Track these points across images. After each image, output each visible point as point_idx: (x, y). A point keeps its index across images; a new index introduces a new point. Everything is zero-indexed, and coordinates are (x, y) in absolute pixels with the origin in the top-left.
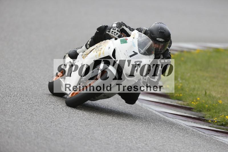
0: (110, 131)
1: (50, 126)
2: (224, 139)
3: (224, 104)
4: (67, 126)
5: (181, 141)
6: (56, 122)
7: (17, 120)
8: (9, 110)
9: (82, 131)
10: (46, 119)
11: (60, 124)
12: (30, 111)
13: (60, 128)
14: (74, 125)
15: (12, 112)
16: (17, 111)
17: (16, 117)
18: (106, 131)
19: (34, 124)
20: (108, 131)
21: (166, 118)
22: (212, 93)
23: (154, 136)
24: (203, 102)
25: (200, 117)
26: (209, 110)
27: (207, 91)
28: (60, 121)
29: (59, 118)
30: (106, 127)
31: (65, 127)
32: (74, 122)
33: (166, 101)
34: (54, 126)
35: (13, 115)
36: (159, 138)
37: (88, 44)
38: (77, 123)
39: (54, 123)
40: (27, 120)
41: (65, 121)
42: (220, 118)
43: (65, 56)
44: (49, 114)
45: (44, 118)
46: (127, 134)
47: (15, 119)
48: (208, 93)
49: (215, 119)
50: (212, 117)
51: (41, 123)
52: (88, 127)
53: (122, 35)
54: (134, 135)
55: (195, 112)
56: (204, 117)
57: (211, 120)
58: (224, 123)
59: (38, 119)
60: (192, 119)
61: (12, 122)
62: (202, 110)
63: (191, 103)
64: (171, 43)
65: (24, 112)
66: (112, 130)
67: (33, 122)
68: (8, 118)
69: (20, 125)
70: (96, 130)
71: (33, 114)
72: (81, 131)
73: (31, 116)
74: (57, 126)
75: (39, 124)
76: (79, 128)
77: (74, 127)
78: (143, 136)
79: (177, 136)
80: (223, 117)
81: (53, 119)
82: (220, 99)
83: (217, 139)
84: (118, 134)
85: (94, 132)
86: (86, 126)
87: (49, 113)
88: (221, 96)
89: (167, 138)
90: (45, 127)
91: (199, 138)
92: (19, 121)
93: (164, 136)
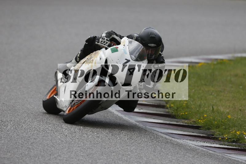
0: (114, 159)
1: (49, 159)
2: (236, 157)
3: (233, 119)
4: (67, 158)
5: (191, 163)
6: (55, 154)
7: (13, 156)
8: (4, 146)
9: (85, 162)
10: (45, 152)
11: (60, 156)
12: (27, 145)
13: (60, 160)
14: (75, 156)
15: (7, 148)
16: (13, 146)
17: (12, 152)
18: (110, 159)
19: (32, 159)
20: (112, 159)
21: (173, 139)
22: (219, 108)
23: (162, 160)
24: (211, 119)
25: (209, 135)
26: (218, 127)
27: (214, 107)
28: (60, 153)
29: (58, 150)
30: (109, 155)
31: (65, 159)
32: (75, 153)
33: (172, 121)
34: (54, 159)
35: (8, 151)
36: (167, 162)
37: (78, 57)
38: (78, 153)
39: (53, 155)
40: (24, 155)
41: (65, 152)
42: (231, 134)
43: (57, 72)
44: (47, 147)
45: (43, 151)
46: (133, 160)
47: (11, 155)
48: (215, 108)
49: (226, 136)
50: (222, 134)
51: (39, 157)
52: (90, 156)
53: (111, 44)
54: (140, 161)
55: (203, 130)
56: (213, 135)
57: (221, 138)
58: (235, 140)
59: (35, 153)
60: (201, 138)
61: (8, 159)
62: (210, 127)
63: (198, 120)
64: (163, 47)
65: (20, 147)
66: (117, 157)
67: (30, 157)
68: (4, 155)
69: (17, 161)
70: (99, 159)
71: (30, 148)
72: (83, 162)
73: (27, 150)
74: (57, 159)
75: (37, 159)
76: (80, 159)
77: (76, 158)
78: (150, 162)
79: (186, 158)
80: (233, 133)
81: (52, 152)
82: (228, 113)
83: (230, 157)
84: (122, 161)
85: (97, 161)
86: (87, 156)
87: (47, 145)
88: (230, 111)
89: (175, 161)
90: (44, 160)
91: (210, 158)
92: (16, 157)
93: (173, 159)
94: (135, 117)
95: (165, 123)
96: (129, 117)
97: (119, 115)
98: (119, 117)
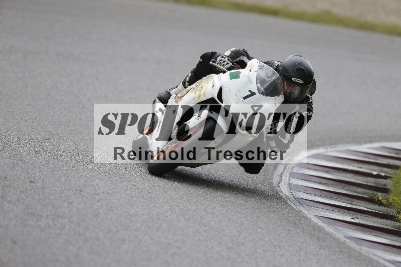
37: (187, 81)
94: (345, 229)
95: (392, 244)
96: (335, 228)
97: (319, 224)
98: (318, 226)
